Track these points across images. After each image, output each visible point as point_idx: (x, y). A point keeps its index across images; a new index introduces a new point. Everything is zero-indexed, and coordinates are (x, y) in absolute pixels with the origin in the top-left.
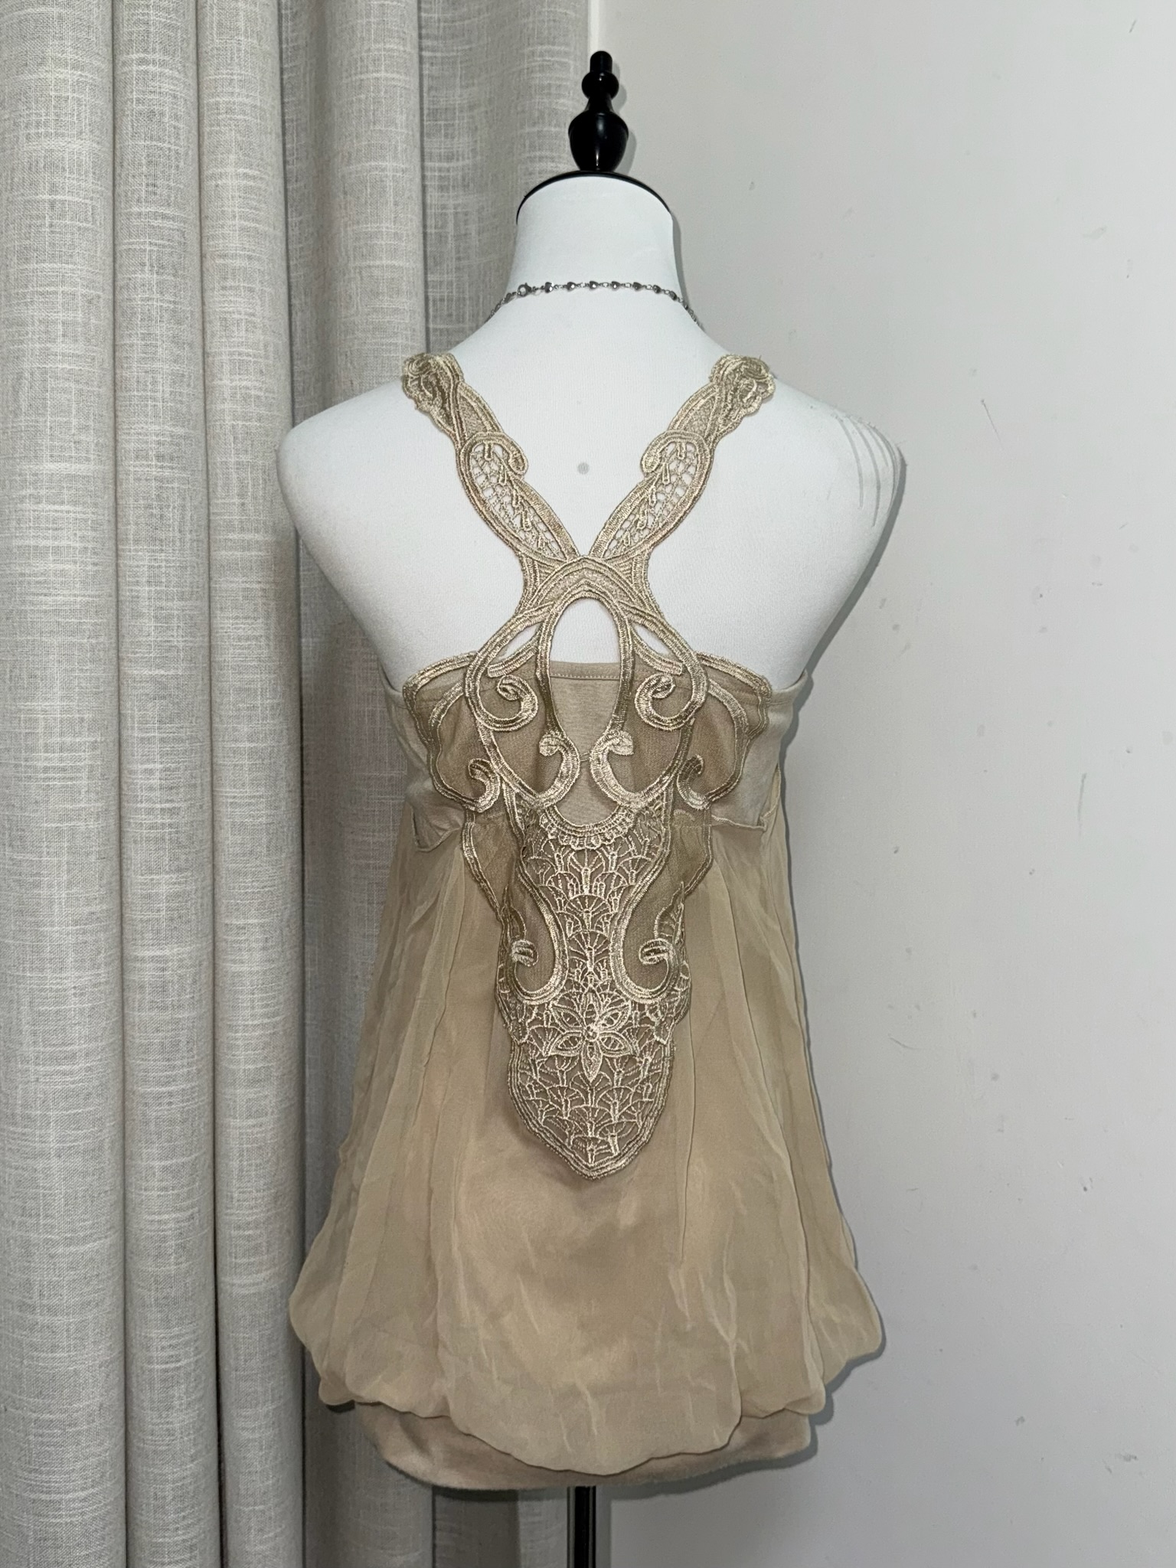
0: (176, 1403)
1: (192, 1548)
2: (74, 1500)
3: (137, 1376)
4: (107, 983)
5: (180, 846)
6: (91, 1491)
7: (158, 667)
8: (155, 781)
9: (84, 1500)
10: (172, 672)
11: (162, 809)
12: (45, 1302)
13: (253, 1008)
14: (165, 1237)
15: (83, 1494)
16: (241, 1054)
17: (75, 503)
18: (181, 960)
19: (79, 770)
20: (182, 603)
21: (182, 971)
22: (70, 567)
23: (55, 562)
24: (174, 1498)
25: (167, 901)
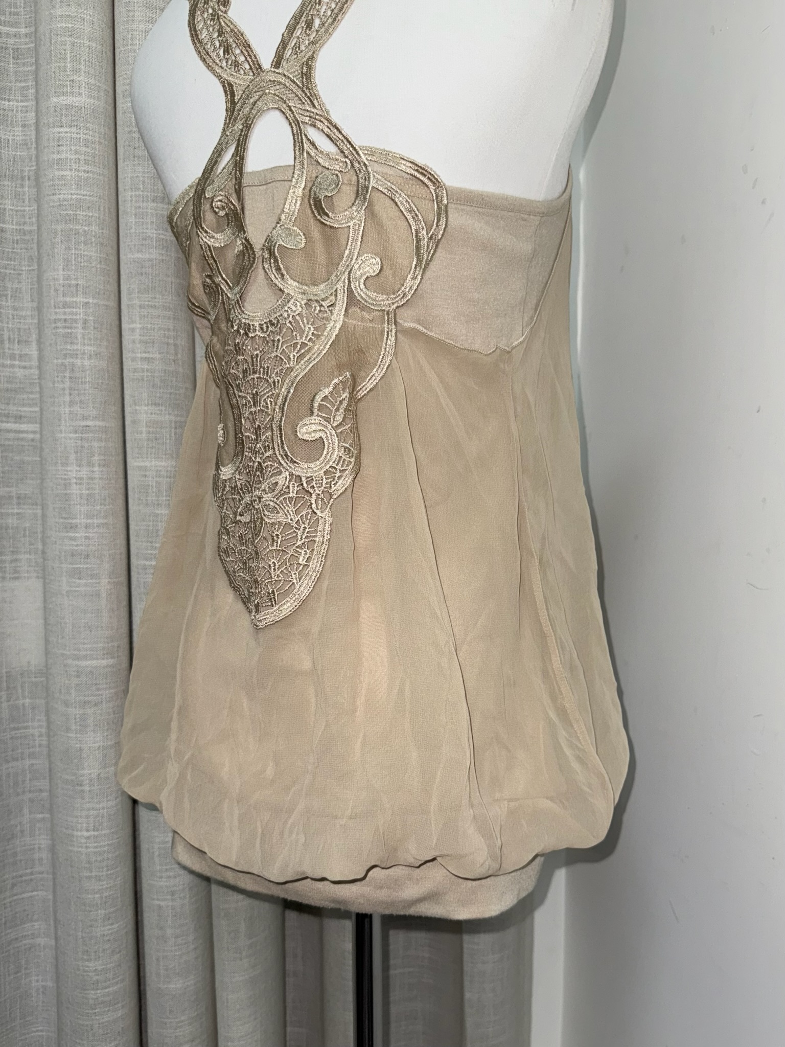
10: (148, 256)
11: (142, 358)
15: (86, 834)
17: (70, 126)
18: (157, 471)
19: (76, 321)
20: (154, 205)
21: (160, 480)
22: (68, 173)
23: (59, 169)
24: (159, 855)
25: (147, 426)
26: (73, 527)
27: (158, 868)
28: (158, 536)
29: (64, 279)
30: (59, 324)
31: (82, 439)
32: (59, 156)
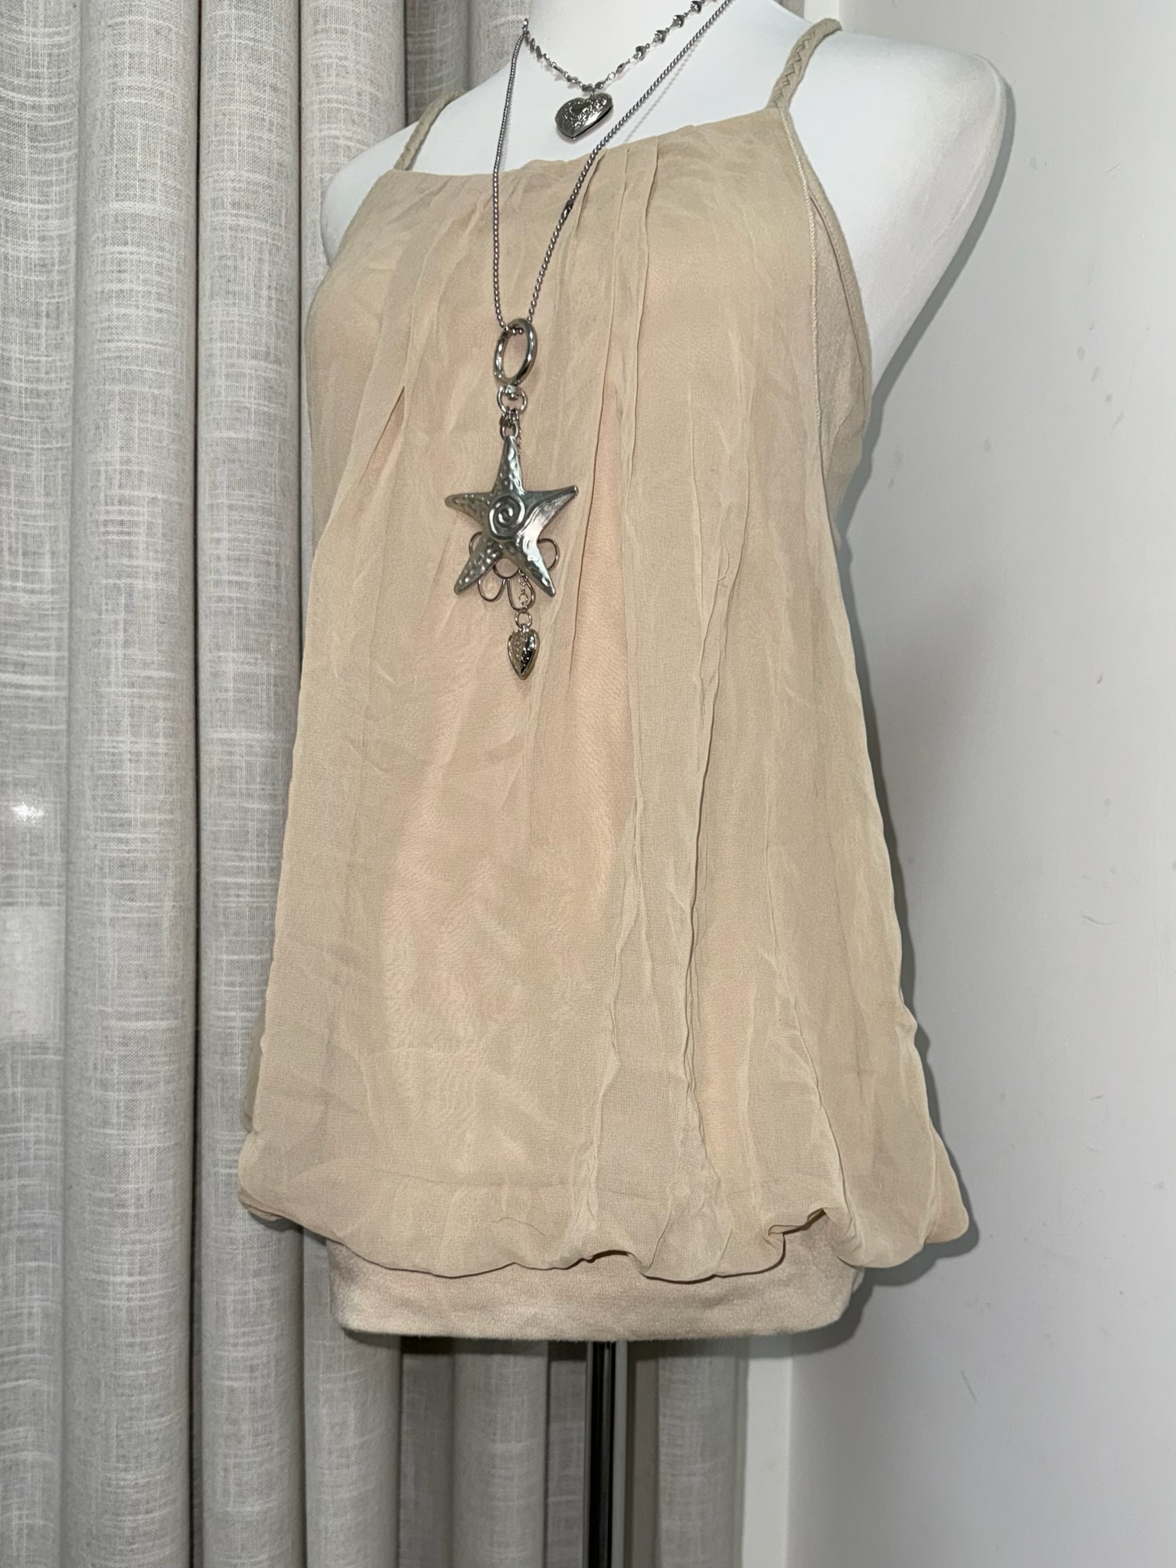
2: (121, 1284)
10: (242, 435)
11: (230, 582)
15: (129, 1280)
17: (138, 245)
18: (248, 746)
19: (135, 524)
21: (251, 759)
22: (131, 311)
23: (118, 305)
24: (234, 1311)
25: (235, 681)
26: (124, 825)
27: (232, 1331)
28: (247, 841)
29: (121, 463)
30: (110, 529)
31: (140, 696)
32: (119, 286)
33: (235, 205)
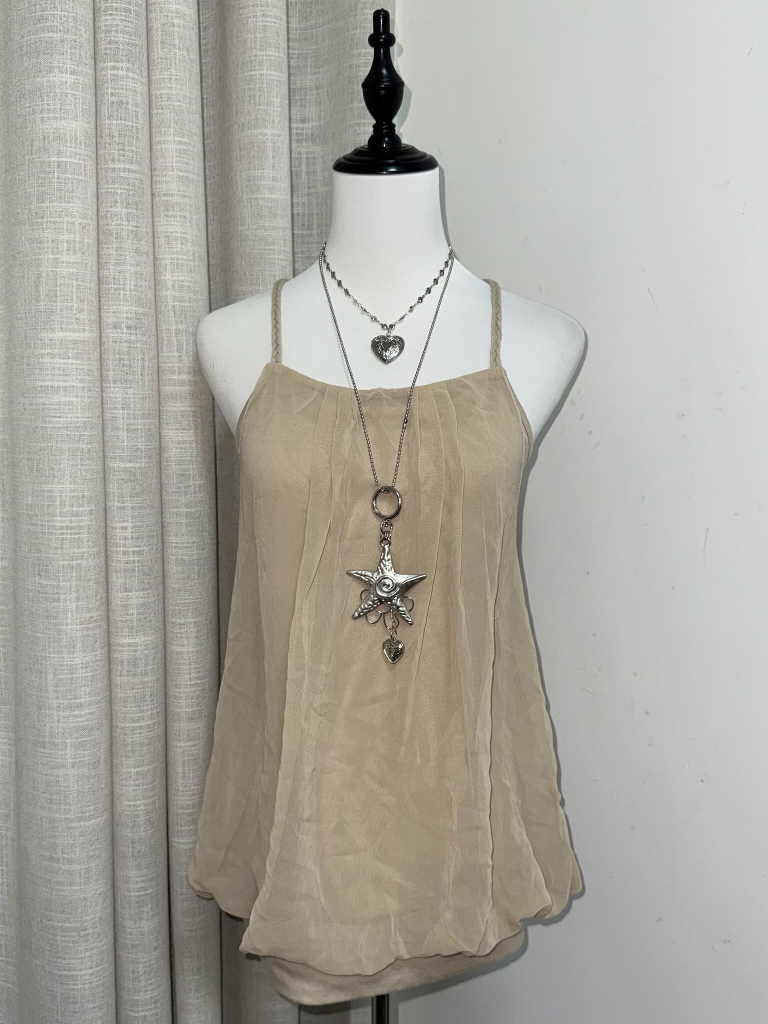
0: (145, 915)
1: (155, 1002)
2: (85, 975)
3: (121, 899)
4: (101, 660)
5: (145, 574)
6: (95, 969)
7: (129, 462)
8: (128, 534)
9: (92, 974)
10: (138, 465)
11: (133, 552)
12: (65, 856)
13: (190, 674)
14: (138, 814)
15: (90, 971)
16: (183, 702)
17: (76, 358)
18: (146, 645)
19: (82, 528)
20: (144, 421)
21: (147, 652)
24: (145, 972)
32: (66, 384)
33: (128, 327)
